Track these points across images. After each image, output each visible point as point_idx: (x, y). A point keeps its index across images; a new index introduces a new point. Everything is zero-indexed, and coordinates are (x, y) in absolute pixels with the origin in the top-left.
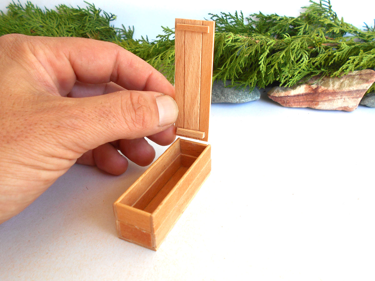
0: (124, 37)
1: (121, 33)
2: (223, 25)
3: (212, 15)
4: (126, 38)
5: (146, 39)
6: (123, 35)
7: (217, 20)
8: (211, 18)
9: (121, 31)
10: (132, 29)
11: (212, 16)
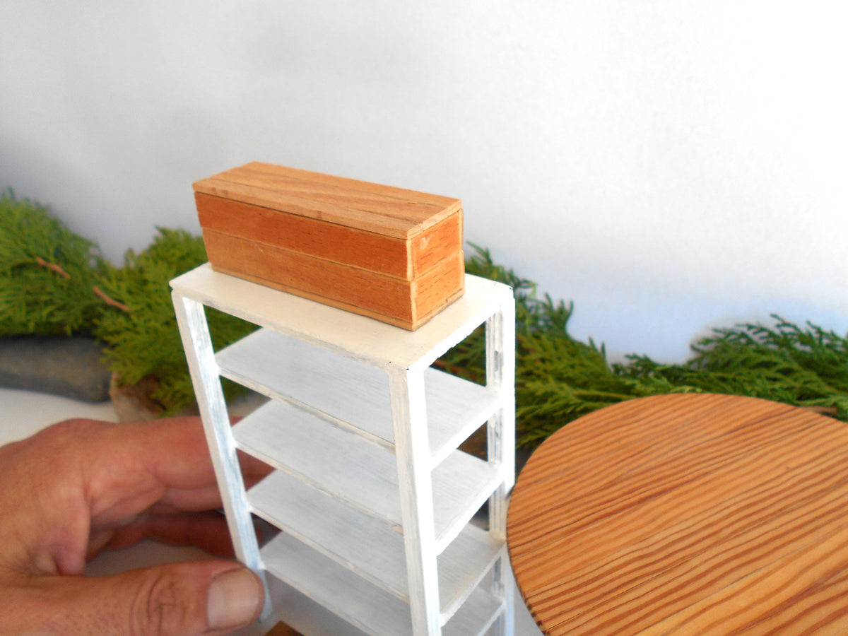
0: (546, 321)
1: (541, 311)
2: (807, 349)
3: (782, 320)
4: (550, 323)
5: (598, 346)
6: (545, 314)
7: (791, 334)
8: (778, 326)
9: (540, 305)
10: (567, 307)
11: (780, 322)
